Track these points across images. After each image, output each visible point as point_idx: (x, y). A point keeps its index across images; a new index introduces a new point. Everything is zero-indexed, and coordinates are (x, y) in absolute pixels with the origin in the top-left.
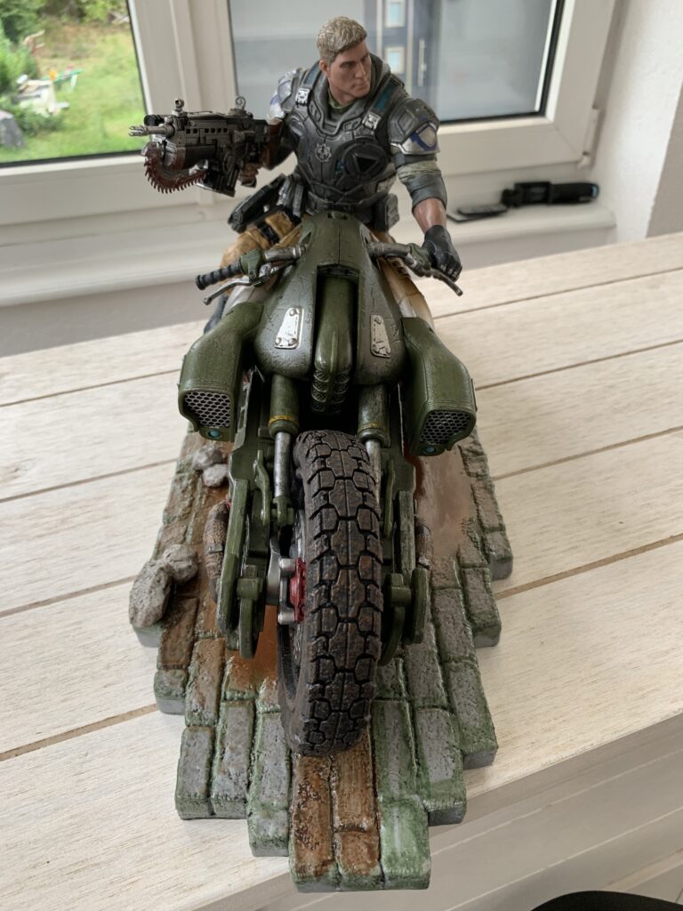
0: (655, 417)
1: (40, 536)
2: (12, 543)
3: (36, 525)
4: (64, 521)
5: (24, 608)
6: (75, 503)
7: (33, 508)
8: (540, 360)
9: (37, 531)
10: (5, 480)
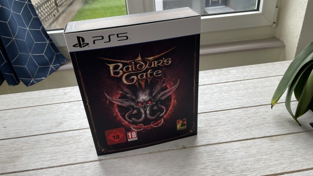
0: (261, 131)
1: (59, 146)
2: (51, 147)
3: (59, 142)
4: (67, 142)
5: (46, 168)
6: (72, 136)
7: (60, 136)
8: (228, 105)
9: (58, 144)
10: (56, 126)
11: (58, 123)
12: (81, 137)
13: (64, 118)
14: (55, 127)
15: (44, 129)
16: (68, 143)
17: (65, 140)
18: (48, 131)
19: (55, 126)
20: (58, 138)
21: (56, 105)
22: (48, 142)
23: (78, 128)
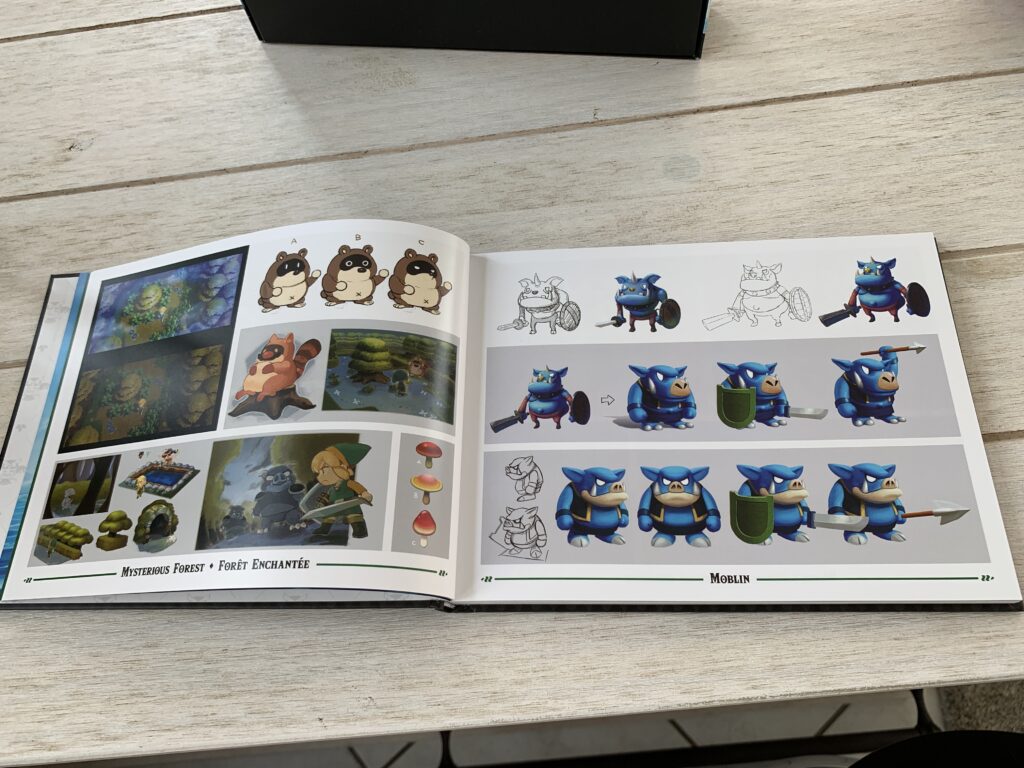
10: (57, 162)
11: (63, 141)
12: (158, 221)
13: (82, 115)
14: (49, 164)
15: (9, 172)
16: (110, 251)
17: (95, 236)
18: (24, 182)
19: (50, 158)
20: (68, 223)
21: (44, 44)
22: (31, 240)
23: (145, 177)
